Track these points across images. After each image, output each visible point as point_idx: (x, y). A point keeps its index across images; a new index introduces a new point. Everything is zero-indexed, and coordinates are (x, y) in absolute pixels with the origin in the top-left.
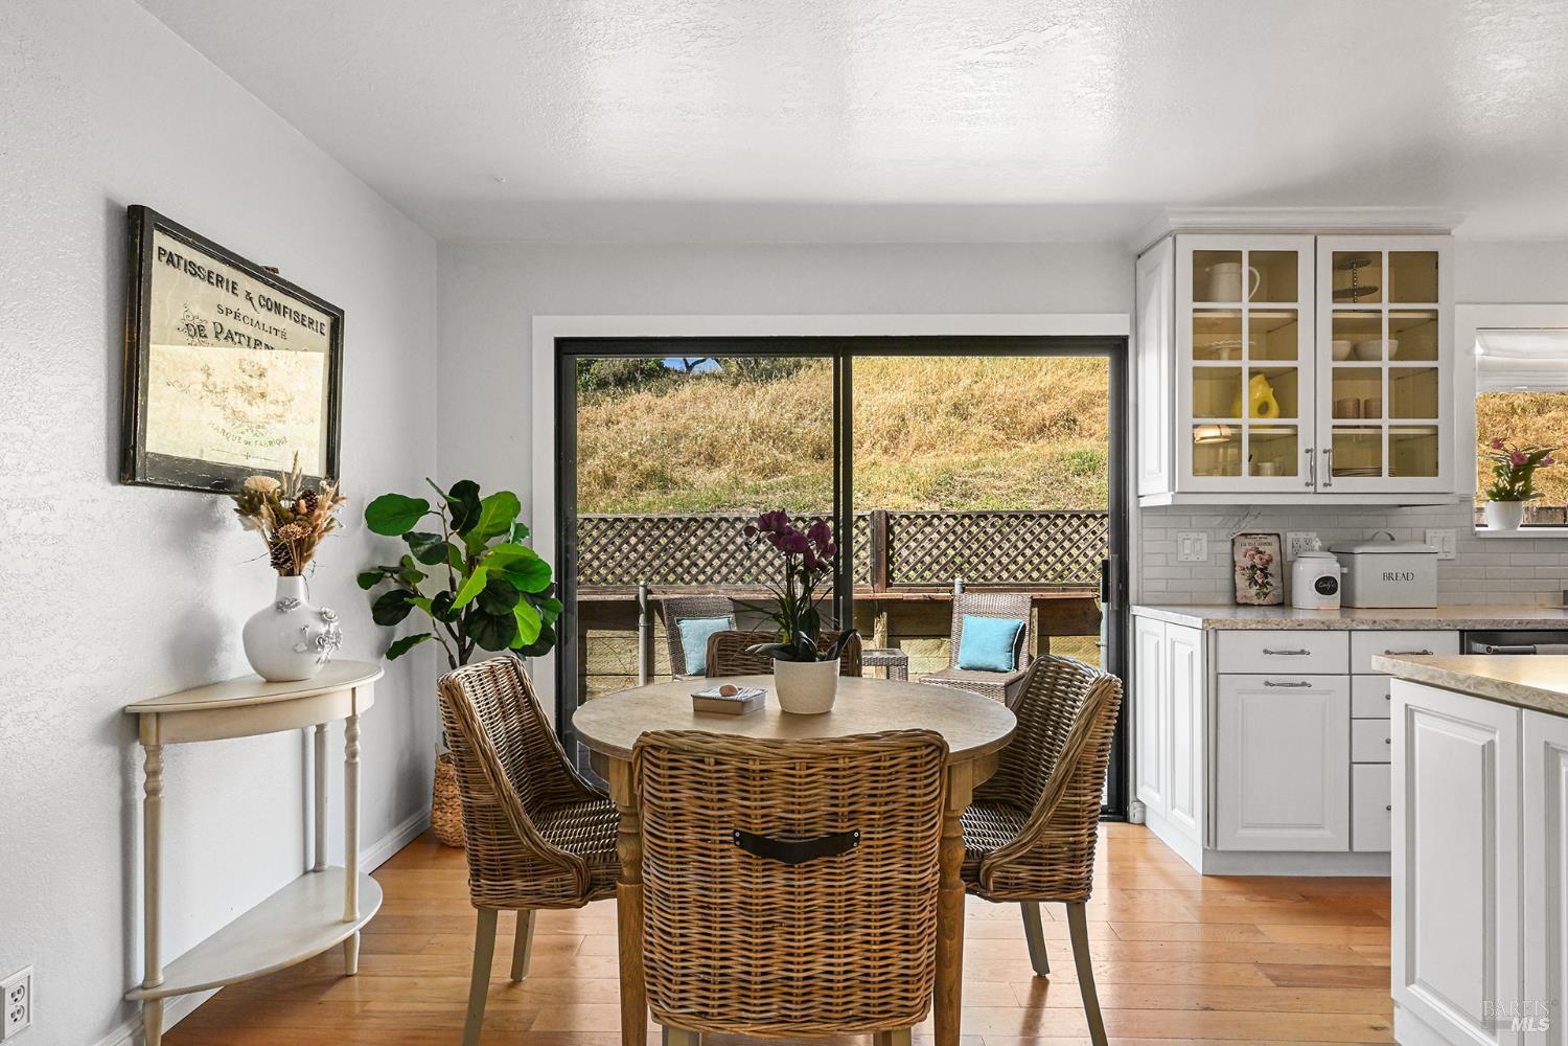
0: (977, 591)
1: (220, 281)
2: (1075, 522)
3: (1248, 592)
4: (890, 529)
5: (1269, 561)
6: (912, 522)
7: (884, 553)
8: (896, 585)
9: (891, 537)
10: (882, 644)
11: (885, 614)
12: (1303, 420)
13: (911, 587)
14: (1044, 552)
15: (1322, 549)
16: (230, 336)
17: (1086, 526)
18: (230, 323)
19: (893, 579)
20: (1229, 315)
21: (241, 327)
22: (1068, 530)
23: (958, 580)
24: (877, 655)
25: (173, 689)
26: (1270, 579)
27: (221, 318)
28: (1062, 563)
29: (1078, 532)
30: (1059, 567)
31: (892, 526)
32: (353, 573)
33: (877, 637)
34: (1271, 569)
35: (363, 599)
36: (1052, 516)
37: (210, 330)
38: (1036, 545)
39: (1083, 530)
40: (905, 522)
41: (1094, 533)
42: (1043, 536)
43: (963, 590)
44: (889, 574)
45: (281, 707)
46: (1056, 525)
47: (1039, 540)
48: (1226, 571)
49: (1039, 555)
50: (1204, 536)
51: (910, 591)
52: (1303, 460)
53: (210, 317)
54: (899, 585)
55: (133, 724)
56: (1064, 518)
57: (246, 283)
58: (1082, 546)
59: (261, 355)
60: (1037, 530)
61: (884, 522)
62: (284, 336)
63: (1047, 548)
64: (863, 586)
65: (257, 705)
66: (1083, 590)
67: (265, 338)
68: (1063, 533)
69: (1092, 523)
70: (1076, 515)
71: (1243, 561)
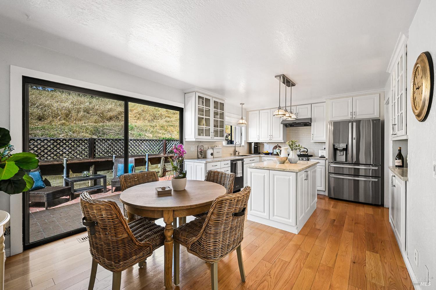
0: (119, 158)
2: (141, 142)
3: (200, 156)
4: (95, 143)
5: (202, 150)
6: (101, 141)
7: (93, 149)
8: (96, 158)
9: (95, 145)
10: (93, 173)
11: (94, 165)
12: (210, 127)
13: (101, 158)
14: (134, 148)
15: (210, 148)
17: (143, 143)
19: (95, 156)
20: (202, 108)
22: (140, 143)
23: (114, 155)
24: (91, 177)
26: (202, 154)
28: (138, 151)
29: (142, 144)
30: (137, 152)
31: (95, 142)
33: (91, 172)
34: (203, 152)
36: (136, 140)
38: (133, 147)
39: (143, 144)
40: (99, 141)
41: (145, 144)
42: (134, 145)
43: (115, 158)
44: (94, 155)
46: (137, 142)
47: (133, 146)
48: (197, 152)
49: (133, 149)
50: (194, 146)
51: (101, 159)
52: (211, 134)
54: (97, 157)
56: (139, 141)
58: (142, 147)
60: (133, 143)
61: (93, 141)
63: (135, 147)
64: (86, 158)
66: (143, 156)
68: (138, 144)
69: (144, 142)
70: (141, 140)
71: (199, 151)
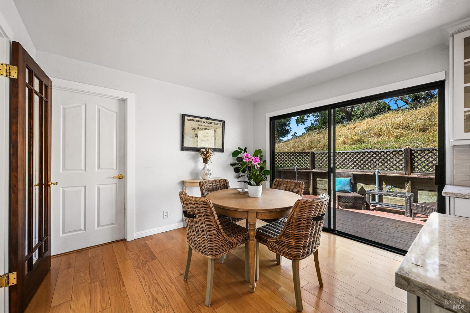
1: (198, 121)
6: (423, 152)
7: (410, 162)
8: (415, 173)
9: (413, 157)
11: (410, 182)
16: (200, 129)
18: (200, 127)
19: (414, 171)
21: (203, 127)
25: (191, 179)
27: (199, 126)
31: (414, 154)
32: (230, 164)
33: (406, 188)
35: (232, 168)
37: (196, 128)
40: (419, 152)
44: (413, 169)
45: (196, 183)
53: (196, 127)
54: (417, 173)
55: (183, 183)
57: (203, 120)
59: (207, 131)
61: (411, 152)
62: (212, 127)
65: (193, 182)
67: (207, 128)
